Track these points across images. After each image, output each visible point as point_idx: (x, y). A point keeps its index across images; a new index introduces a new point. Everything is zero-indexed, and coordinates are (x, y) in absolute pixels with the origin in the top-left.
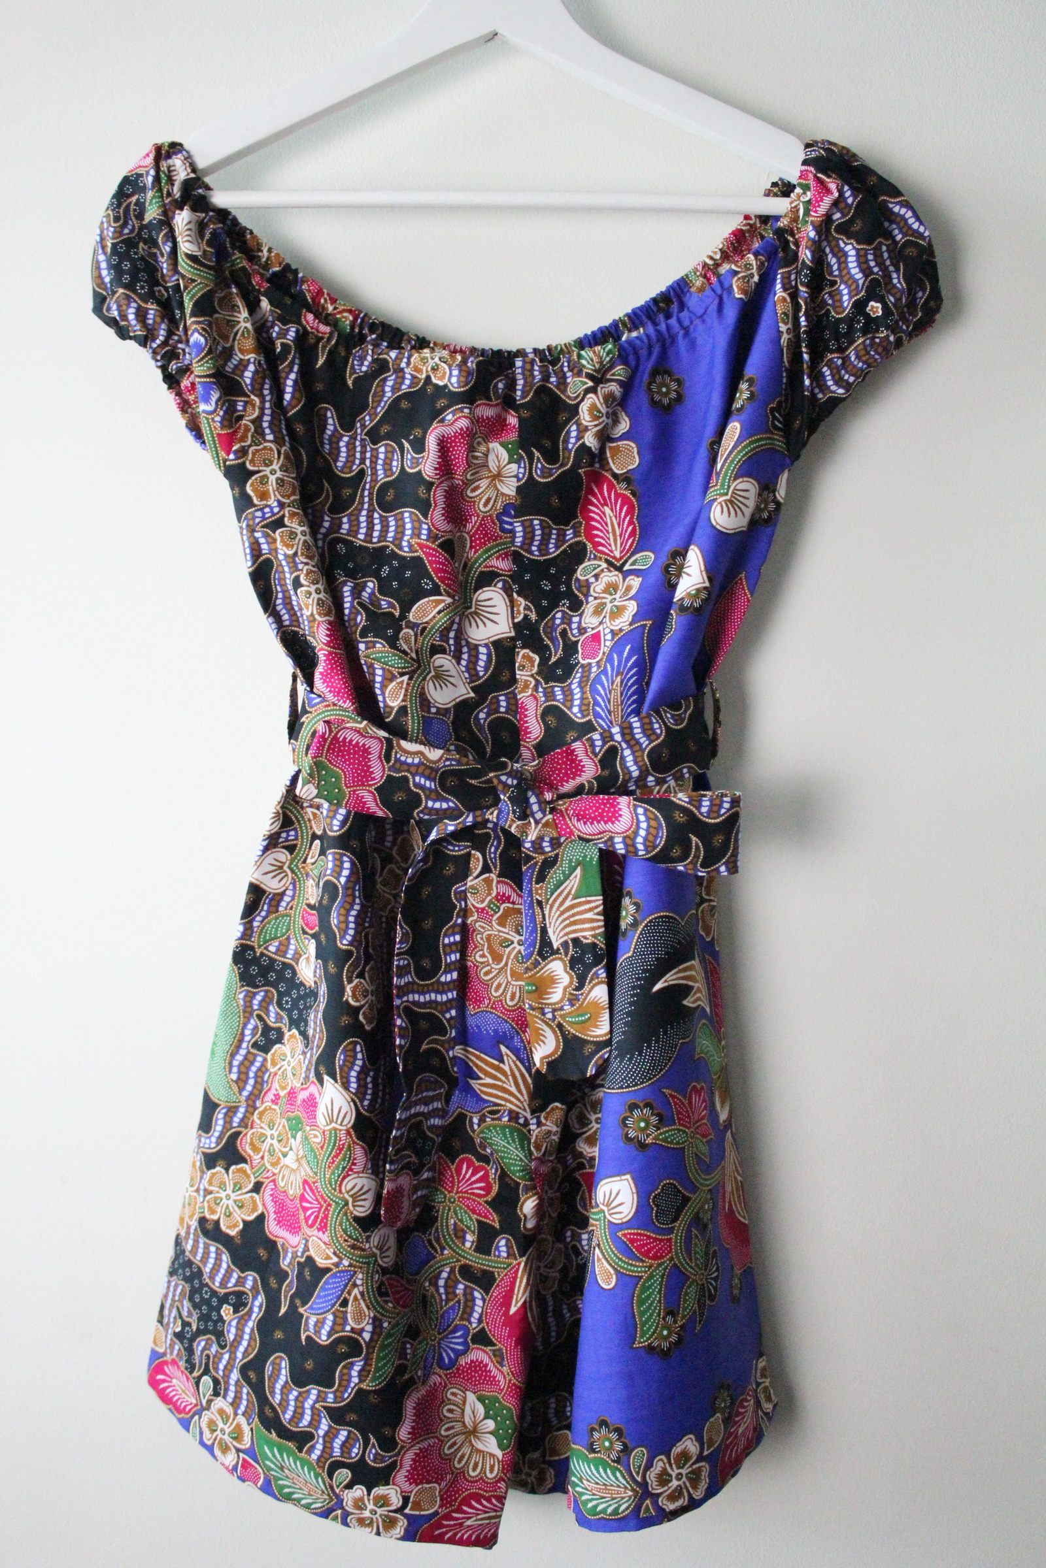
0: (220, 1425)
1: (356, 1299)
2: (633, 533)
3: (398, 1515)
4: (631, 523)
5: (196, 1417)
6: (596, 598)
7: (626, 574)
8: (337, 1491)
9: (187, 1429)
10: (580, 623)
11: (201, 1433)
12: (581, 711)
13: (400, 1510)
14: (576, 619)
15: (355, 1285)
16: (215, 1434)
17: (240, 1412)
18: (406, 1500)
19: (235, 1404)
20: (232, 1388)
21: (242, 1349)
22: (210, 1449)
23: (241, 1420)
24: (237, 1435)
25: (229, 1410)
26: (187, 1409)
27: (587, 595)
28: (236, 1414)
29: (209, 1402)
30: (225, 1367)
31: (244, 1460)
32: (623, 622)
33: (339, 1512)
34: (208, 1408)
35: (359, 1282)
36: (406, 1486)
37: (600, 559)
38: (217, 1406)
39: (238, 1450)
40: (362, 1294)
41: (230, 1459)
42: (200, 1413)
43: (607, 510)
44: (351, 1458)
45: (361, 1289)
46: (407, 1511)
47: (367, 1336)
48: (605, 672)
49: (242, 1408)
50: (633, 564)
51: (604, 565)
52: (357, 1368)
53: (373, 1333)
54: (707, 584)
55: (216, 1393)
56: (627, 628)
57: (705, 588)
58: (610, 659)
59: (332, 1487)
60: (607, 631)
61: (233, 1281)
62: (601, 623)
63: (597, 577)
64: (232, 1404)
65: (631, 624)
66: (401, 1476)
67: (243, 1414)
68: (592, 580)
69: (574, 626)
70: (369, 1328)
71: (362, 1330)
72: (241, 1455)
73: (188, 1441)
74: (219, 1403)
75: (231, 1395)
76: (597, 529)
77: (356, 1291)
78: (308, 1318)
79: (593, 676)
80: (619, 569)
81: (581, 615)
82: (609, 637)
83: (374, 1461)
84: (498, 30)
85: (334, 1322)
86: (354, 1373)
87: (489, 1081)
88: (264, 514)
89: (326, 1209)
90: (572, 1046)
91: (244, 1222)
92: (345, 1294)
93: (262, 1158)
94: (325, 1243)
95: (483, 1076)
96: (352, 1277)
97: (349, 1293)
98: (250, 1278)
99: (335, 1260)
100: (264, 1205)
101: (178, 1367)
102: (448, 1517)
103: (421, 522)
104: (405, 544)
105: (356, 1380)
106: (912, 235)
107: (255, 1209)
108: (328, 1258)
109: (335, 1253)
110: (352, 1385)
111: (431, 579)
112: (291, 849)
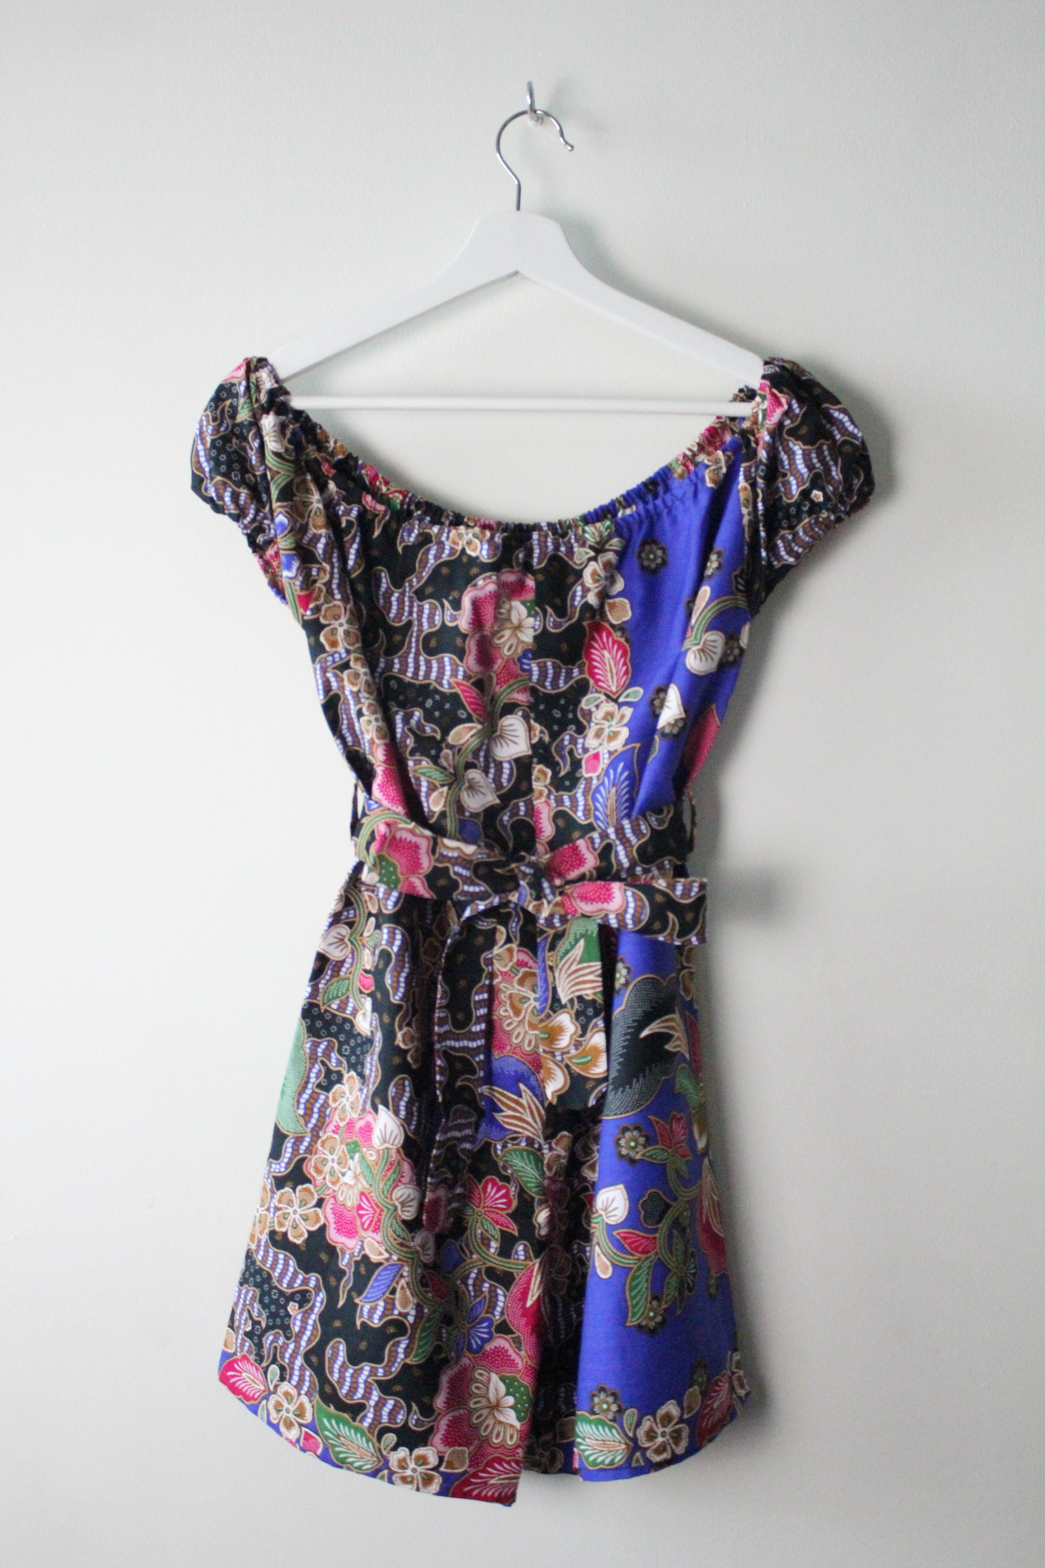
0: (286, 1405)
1: (402, 1288)
2: (626, 673)
3: (434, 1473)
4: (625, 664)
5: (264, 1402)
6: (597, 724)
7: (620, 705)
8: (384, 1453)
9: (256, 1413)
10: (583, 744)
11: (268, 1414)
12: (584, 815)
13: (436, 1469)
14: (580, 741)
15: (402, 1276)
16: (281, 1413)
17: (303, 1392)
18: (441, 1459)
19: (299, 1387)
20: (297, 1373)
21: (305, 1338)
22: (276, 1427)
23: (304, 1399)
24: (300, 1412)
25: (294, 1392)
26: (256, 1396)
27: (589, 721)
28: (299, 1394)
29: (276, 1387)
30: (291, 1356)
31: (306, 1433)
32: (618, 745)
33: (386, 1472)
34: (275, 1392)
35: (405, 1274)
36: (441, 1448)
37: (600, 692)
38: (283, 1390)
39: (301, 1425)
40: (408, 1284)
41: (294, 1433)
42: (267, 1398)
43: (606, 653)
44: (396, 1423)
45: (407, 1279)
46: (442, 1469)
47: (411, 1319)
48: (603, 784)
49: (305, 1388)
50: (627, 697)
51: (603, 697)
52: (403, 1346)
53: (416, 1317)
54: (683, 716)
55: (282, 1379)
56: (620, 749)
57: (682, 719)
58: (607, 774)
59: (380, 1450)
60: (605, 751)
61: (299, 1281)
62: (601, 744)
63: (597, 707)
64: (296, 1387)
65: (624, 746)
66: (437, 1438)
67: (306, 1394)
68: (594, 709)
69: (579, 746)
70: (413, 1312)
71: (408, 1314)
72: (304, 1429)
73: (257, 1423)
74: (285, 1387)
75: (296, 1378)
76: (598, 668)
77: (403, 1282)
78: (362, 1306)
79: (593, 787)
80: (615, 701)
81: (584, 738)
82: (607, 756)
83: (416, 1425)
84: (520, 270)
85: (385, 1308)
86: (401, 1350)
87: (510, 1113)
88: (334, 659)
89: (380, 1215)
90: (578, 1083)
91: (309, 1232)
92: (394, 1284)
93: (324, 1178)
94: (378, 1242)
95: (504, 1108)
96: (400, 1269)
97: (397, 1283)
98: (313, 1278)
99: (386, 1255)
100: (326, 1217)
101: (248, 1361)
102: (475, 1476)
103: (457, 666)
104: (445, 682)
105: (402, 1356)
106: (849, 436)
107: (318, 1220)
108: (381, 1254)
109: (386, 1250)
110: (399, 1360)
111: (465, 709)
112: (351, 925)
